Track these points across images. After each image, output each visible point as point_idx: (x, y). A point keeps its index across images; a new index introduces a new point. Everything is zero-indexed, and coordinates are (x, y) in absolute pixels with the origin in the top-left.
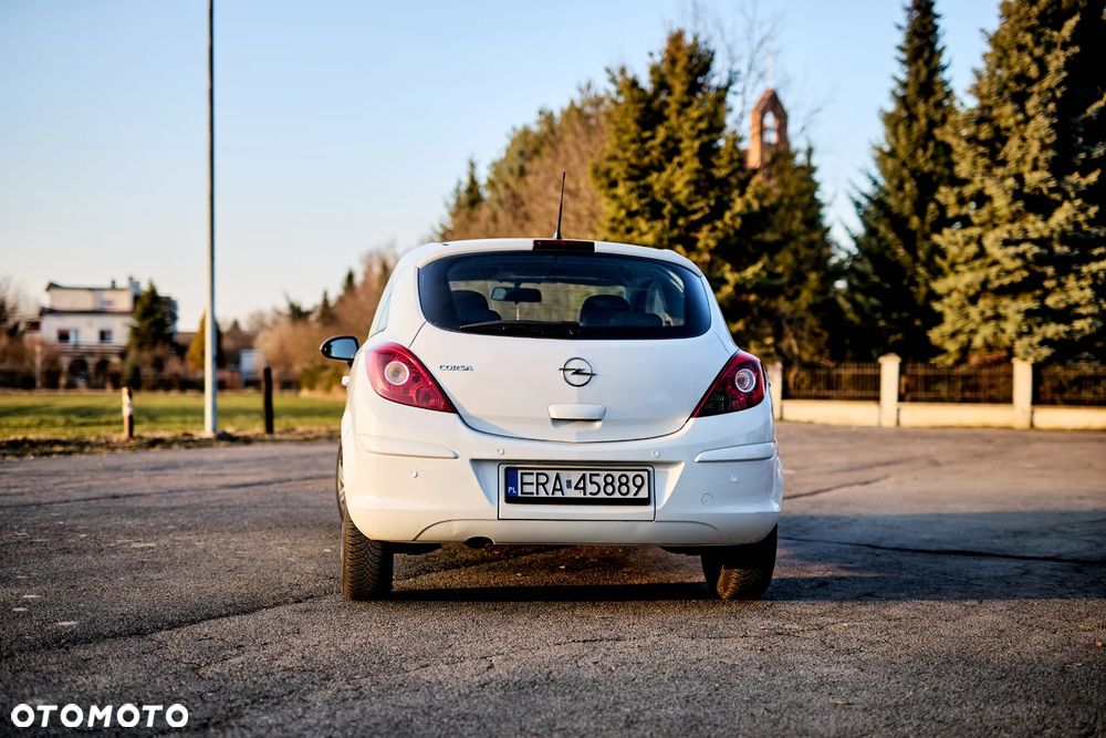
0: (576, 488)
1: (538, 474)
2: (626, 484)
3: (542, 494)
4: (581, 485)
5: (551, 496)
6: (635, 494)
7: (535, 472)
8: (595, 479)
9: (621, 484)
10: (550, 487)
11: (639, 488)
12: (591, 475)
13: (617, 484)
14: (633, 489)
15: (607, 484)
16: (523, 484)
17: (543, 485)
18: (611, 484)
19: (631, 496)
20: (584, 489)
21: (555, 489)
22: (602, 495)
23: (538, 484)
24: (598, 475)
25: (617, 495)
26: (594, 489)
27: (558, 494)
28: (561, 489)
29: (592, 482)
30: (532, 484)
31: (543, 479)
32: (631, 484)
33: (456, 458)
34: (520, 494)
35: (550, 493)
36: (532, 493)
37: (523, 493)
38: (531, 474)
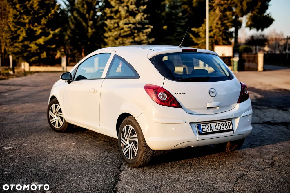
0: (215, 128)
1: (206, 125)
2: (226, 125)
3: (208, 131)
5: (210, 131)
6: (229, 128)
7: (205, 124)
8: (219, 125)
9: (226, 126)
10: (209, 129)
11: (230, 126)
12: (218, 124)
13: (224, 126)
14: (228, 127)
15: (222, 126)
16: (203, 129)
17: (207, 128)
18: (223, 126)
19: (228, 129)
20: (217, 128)
21: (210, 129)
22: (222, 130)
24: (220, 123)
25: (225, 129)
26: (219, 128)
27: (211, 131)
28: (212, 129)
29: (219, 126)
30: (205, 128)
31: (207, 127)
32: (228, 125)
33: (186, 123)
34: (202, 132)
35: (209, 130)
36: (205, 131)
37: (203, 132)
38: (204, 125)
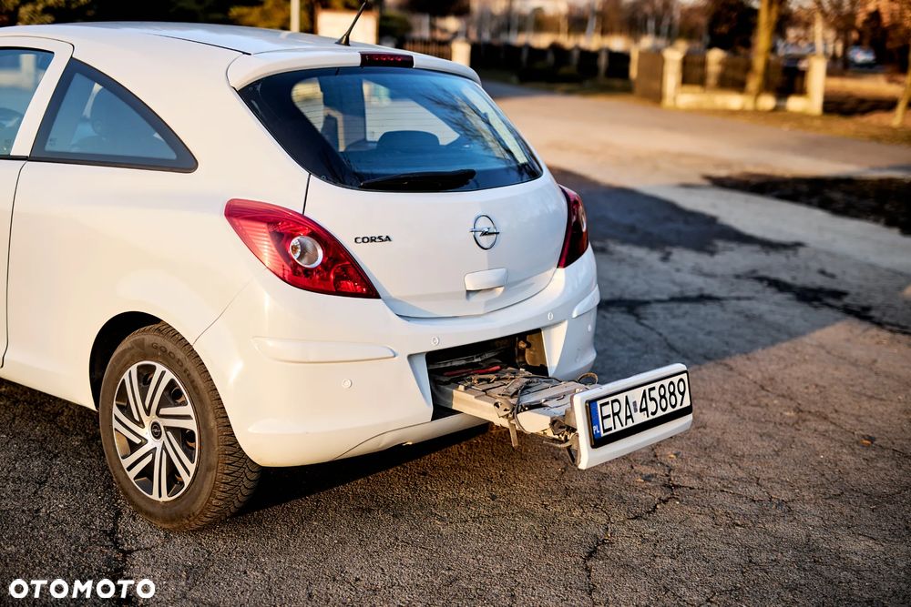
0: (642, 410)
1: (613, 402)
3: (619, 428)
4: (644, 406)
5: (625, 427)
6: (681, 404)
7: (610, 399)
9: (671, 394)
10: (622, 415)
11: (683, 394)
12: (649, 390)
13: (667, 395)
14: (679, 397)
15: (661, 398)
16: (603, 418)
17: (617, 414)
18: (664, 396)
19: (678, 407)
20: (646, 409)
21: (627, 418)
22: (660, 413)
23: (614, 414)
24: (653, 389)
25: (670, 410)
26: (652, 407)
27: (630, 424)
28: (631, 416)
29: (652, 399)
30: (609, 416)
31: (616, 407)
32: (677, 392)
34: (603, 434)
35: (624, 424)
36: (610, 429)
37: (605, 431)
38: (607, 403)
